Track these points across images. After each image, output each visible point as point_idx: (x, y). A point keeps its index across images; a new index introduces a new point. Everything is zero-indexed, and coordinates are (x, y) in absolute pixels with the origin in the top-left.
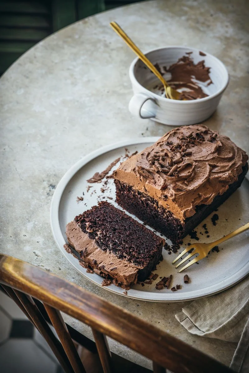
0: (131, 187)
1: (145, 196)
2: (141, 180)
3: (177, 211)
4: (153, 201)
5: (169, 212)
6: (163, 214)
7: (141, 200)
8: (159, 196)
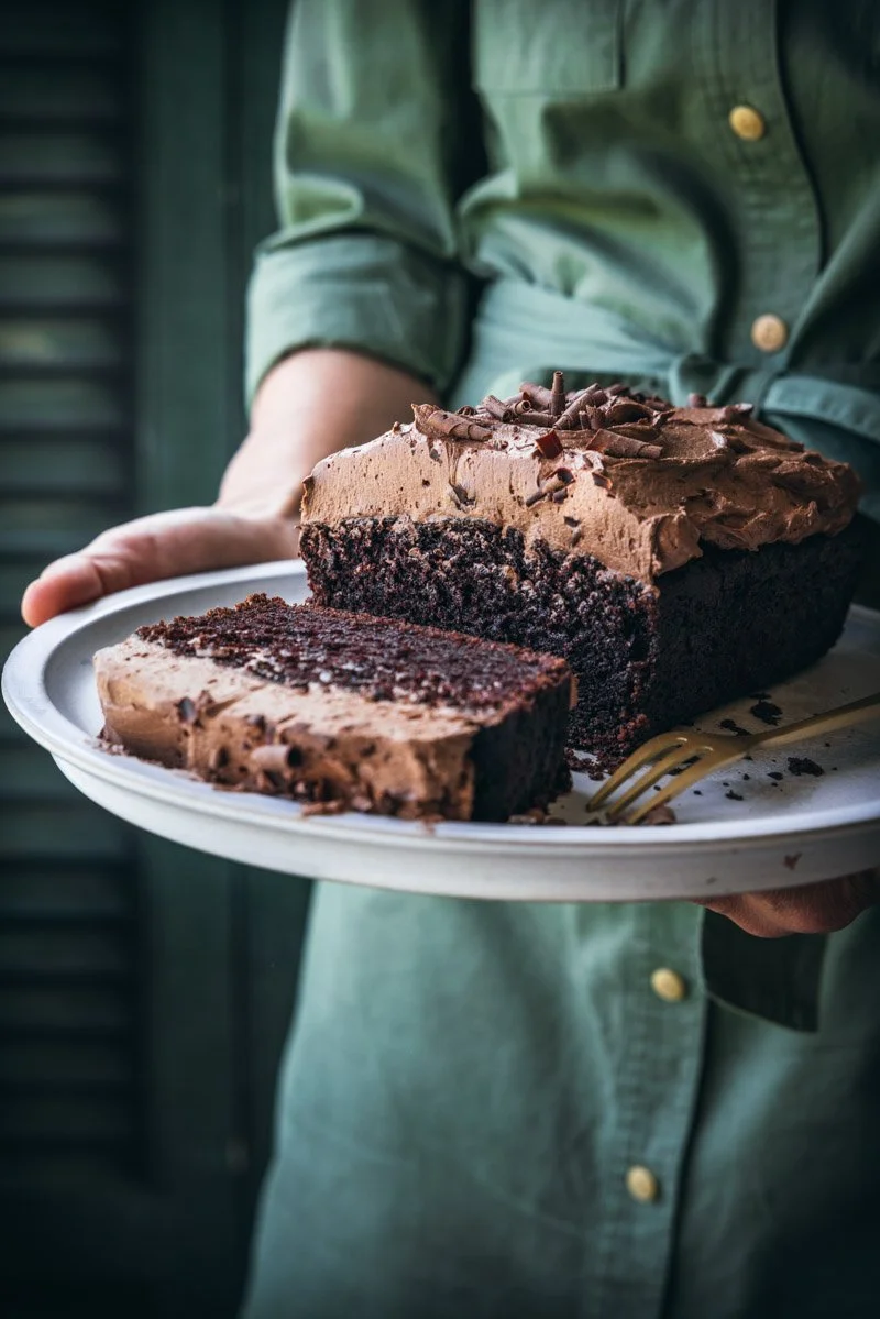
0: (388, 523)
1: (456, 537)
2: (434, 455)
3: (621, 535)
4: (500, 541)
5: (578, 565)
6: (547, 602)
7: (438, 583)
8: (527, 491)
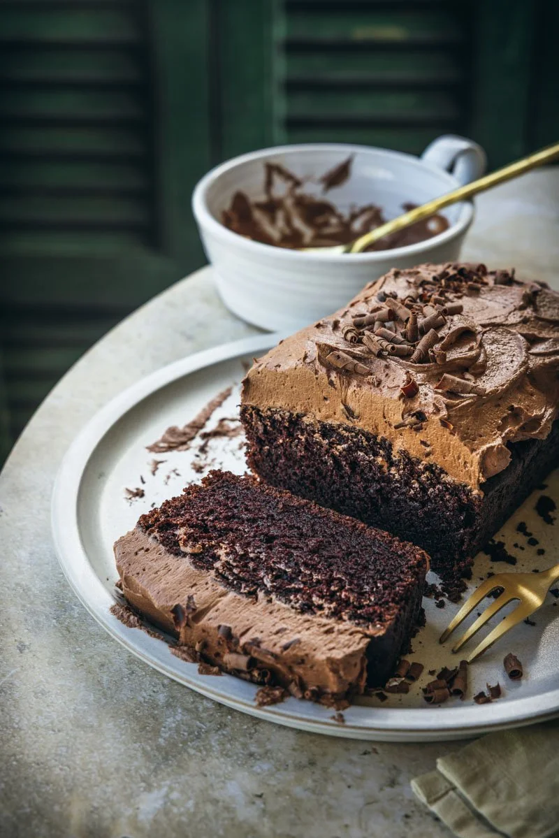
0: (299, 417)
1: (346, 434)
2: (331, 383)
3: (459, 458)
4: (377, 444)
5: (429, 468)
6: (407, 484)
7: (333, 456)
8: (396, 418)
